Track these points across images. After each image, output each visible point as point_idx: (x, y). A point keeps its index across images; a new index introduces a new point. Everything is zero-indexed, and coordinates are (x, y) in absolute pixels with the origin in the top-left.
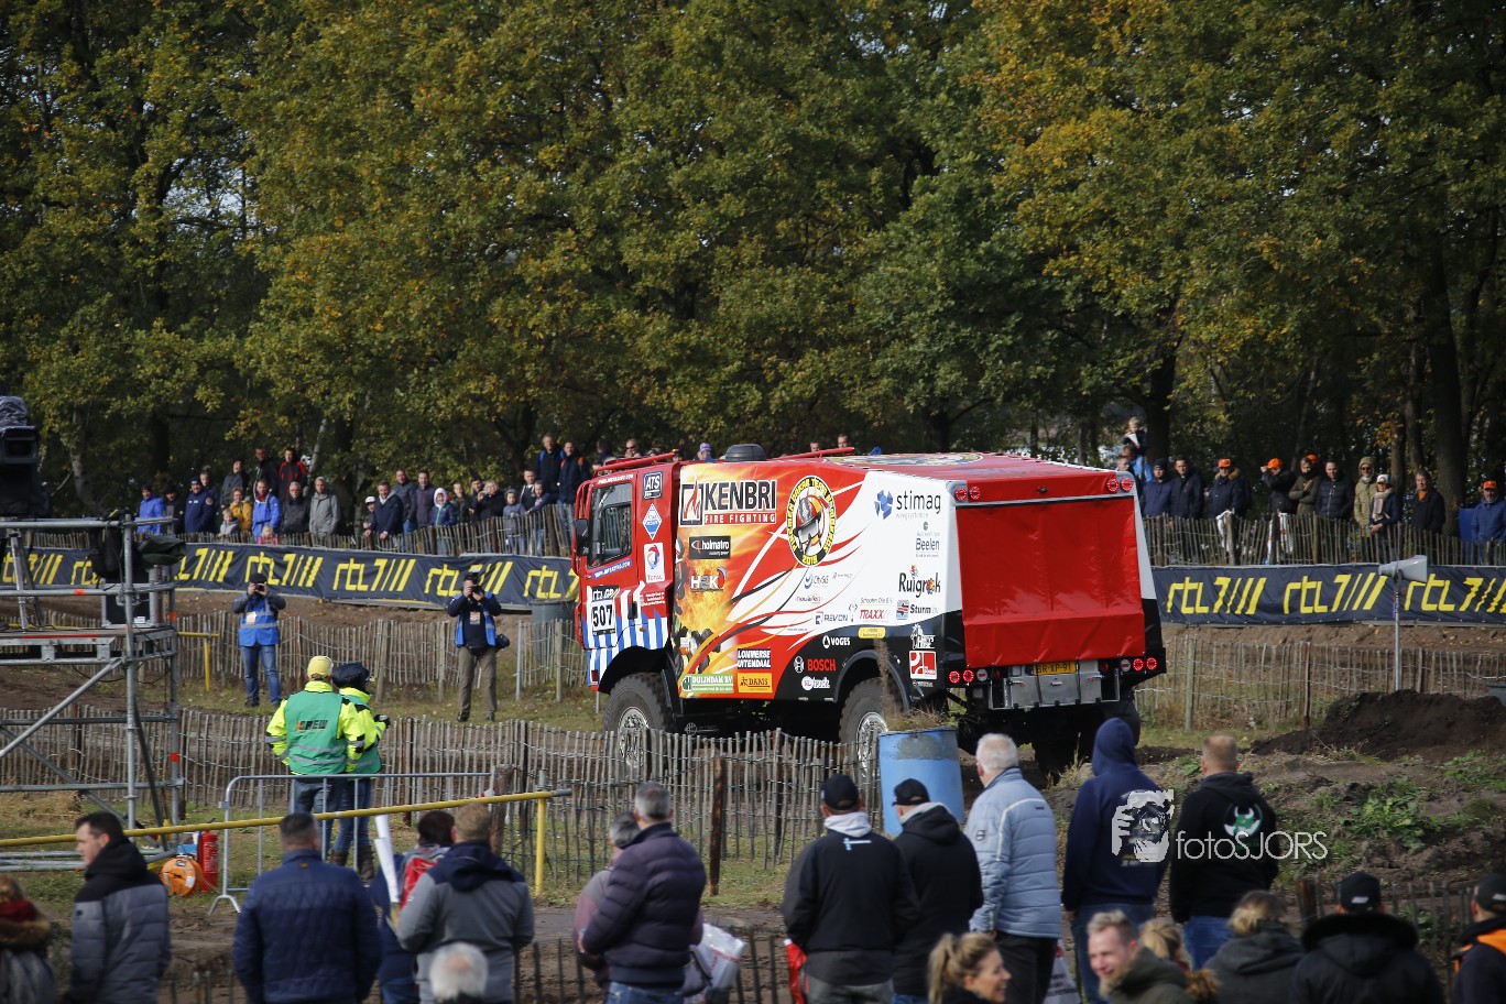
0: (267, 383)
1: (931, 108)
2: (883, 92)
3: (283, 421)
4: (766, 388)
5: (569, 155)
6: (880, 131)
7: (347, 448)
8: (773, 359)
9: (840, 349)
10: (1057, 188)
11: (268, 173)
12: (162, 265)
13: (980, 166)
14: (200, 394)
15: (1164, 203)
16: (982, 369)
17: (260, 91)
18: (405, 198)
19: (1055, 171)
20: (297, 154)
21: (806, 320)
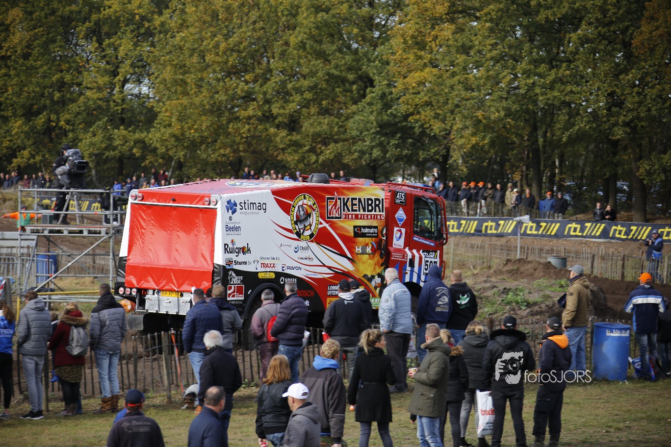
0: (156, 149)
1: (373, 66)
2: (358, 60)
3: (161, 161)
4: (318, 155)
5: (255, 77)
6: (356, 73)
7: (181, 170)
8: (320, 145)
9: (342, 143)
10: (414, 93)
11: (158, 80)
12: (123, 109)
13: (389, 85)
14: (135, 151)
15: (448, 99)
16: (388, 151)
17: (157, 53)
18: (202, 90)
19: (413, 88)
20: (168, 74)
21: (331, 134)
